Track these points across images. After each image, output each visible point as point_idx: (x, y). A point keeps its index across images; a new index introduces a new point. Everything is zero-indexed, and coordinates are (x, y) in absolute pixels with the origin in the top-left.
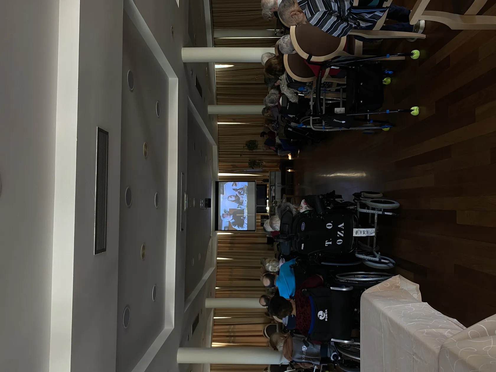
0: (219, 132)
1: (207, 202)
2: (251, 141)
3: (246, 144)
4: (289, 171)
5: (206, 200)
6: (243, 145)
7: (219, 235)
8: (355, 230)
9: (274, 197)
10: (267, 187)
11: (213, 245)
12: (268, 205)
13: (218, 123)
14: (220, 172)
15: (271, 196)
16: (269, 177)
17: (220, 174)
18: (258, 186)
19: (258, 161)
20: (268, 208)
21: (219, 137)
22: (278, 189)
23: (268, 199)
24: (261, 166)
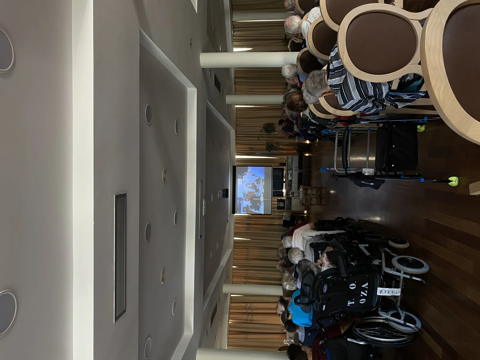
0: (237, 115)
1: (225, 193)
2: (269, 124)
3: (264, 128)
4: (307, 155)
5: (224, 190)
6: (260, 128)
7: (236, 216)
8: (379, 289)
9: (291, 181)
10: (284, 170)
11: (231, 227)
12: (284, 188)
13: (236, 106)
14: (237, 155)
15: (288, 180)
16: (286, 161)
17: (237, 157)
18: (274, 170)
19: (275, 145)
20: (284, 191)
21: (237, 120)
22: (295, 173)
23: (284, 182)
24: (278, 150)
